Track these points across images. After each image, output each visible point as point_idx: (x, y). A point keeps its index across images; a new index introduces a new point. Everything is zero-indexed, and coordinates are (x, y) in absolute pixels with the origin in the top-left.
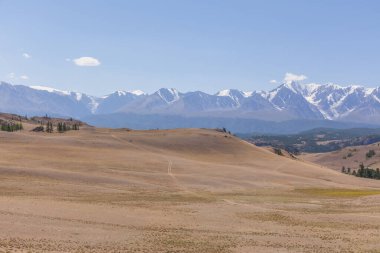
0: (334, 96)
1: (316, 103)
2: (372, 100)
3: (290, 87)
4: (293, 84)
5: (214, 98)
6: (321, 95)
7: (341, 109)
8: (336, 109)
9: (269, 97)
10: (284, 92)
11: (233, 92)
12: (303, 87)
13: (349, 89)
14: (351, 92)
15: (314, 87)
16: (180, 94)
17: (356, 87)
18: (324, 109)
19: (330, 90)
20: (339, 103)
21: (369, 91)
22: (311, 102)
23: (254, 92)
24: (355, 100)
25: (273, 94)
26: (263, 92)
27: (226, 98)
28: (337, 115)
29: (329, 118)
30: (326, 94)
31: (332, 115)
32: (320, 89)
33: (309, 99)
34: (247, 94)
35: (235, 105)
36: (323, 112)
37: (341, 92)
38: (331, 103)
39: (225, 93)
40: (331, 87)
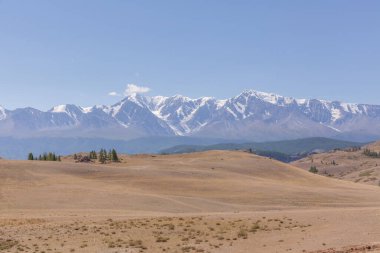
0: (184, 109)
1: (165, 118)
2: (226, 112)
3: (135, 100)
4: (138, 96)
5: (49, 115)
6: (169, 108)
7: (192, 124)
8: (187, 123)
9: (112, 112)
10: (128, 107)
11: (70, 107)
12: (149, 100)
13: (200, 101)
14: (202, 104)
15: (161, 99)
16: (7, 111)
17: (207, 99)
18: (174, 124)
19: (179, 103)
20: (190, 117)
21: (221, 103)
22: (160, 117)
23: (94, 108)
24: (207, 112)
25: (117, 109)
26: (104, 107)
27: (62, 114)
28: (188, 131)
29: (180, 134)
30: (176, 107)
31: (183, 131)
32: (168, 101)
33: (157, 113)
34: (87, 110)
35: (73, 123)
36: (173, 128)
37: (191, 104)
38: (181, 117)
39: (60, 109)
40: (181, 99)
